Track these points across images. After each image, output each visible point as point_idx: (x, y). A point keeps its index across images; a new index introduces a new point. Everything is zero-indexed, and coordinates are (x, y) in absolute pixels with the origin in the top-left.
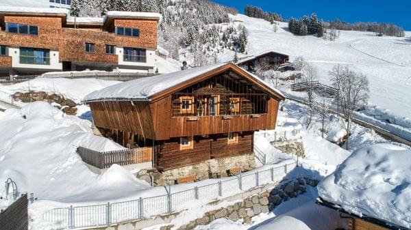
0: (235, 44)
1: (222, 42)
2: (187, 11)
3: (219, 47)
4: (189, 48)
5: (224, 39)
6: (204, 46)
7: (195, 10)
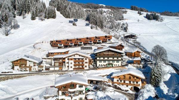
0: (124, 29)
1: (121, 28)
2: (110, 16)
3: (120, 30)
4: (112, 30)
5: (122, 27)
6: (116, 30)
7: (113, 15)
